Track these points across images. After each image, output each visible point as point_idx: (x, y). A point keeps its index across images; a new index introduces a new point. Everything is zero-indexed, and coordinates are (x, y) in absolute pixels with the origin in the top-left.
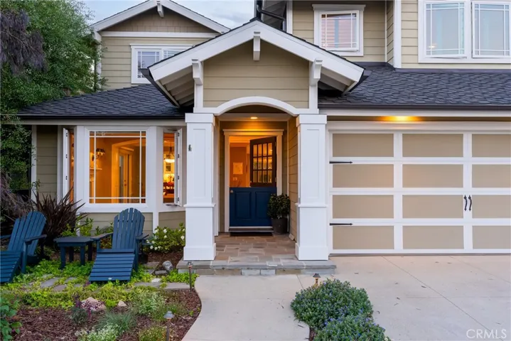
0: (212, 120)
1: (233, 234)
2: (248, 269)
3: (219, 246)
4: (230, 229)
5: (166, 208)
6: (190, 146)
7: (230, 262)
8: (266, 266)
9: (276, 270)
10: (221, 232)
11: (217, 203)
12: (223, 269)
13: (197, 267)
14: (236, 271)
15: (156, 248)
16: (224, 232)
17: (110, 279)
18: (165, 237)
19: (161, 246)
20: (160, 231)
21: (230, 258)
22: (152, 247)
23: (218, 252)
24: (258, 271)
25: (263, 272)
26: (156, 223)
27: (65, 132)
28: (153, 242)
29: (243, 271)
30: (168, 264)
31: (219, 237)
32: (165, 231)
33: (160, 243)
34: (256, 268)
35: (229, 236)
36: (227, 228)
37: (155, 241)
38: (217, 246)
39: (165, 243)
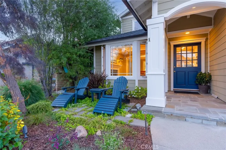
0: (163, 21)
1: (176, 92)
2: (192, 118)
3: (168, 98)
4: (174, 90)
5: (141, 78)
6: (149, 39)
7: (176, 110)
8: (208, 117)
9: (217, 122)
10: (169, 91)
11: (167, 72)
12: (172, 115)
13: (153, 111)
14: (181, 118)
15: (135, 96)
16: (170, 91)
17: (103, 112)
18: (140, 91)
19: (138, 95)
20: (138, 88)
21: (176, 107)
22: (133, 96)
23: (168, 101)
24: (200, 121)
25: (204, 122)
26: (137, 84)
27: (102, 48)
28: (134, 93)
29: (187, 119)
30: (138, 106)
31: (168, 93)
32: (140, 88)
33: (137, 94)
34: (199, 118)
35: (173, 93)
36: (172, 88)
37: (135, 92)
38: (167, 98)
39: (139, 94)
